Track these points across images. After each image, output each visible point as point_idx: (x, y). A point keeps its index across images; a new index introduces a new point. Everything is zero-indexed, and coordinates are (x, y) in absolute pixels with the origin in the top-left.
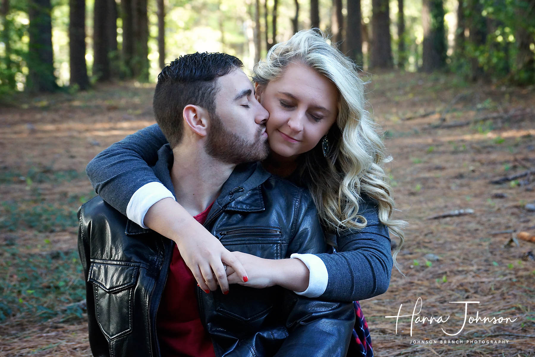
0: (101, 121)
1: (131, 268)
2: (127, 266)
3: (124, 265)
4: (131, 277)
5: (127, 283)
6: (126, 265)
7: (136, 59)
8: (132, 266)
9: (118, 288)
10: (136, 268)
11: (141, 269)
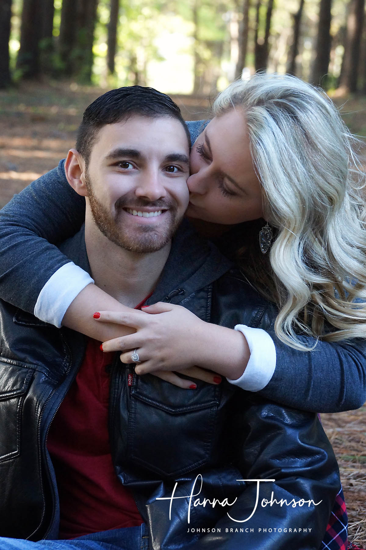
0: (22, 136)
1: (24, 370)
2: (20, 367)
3: (16, 365)
4: (22, 383)
5: (17, 390)
6: (18, 366)
7: (76, 52)
8: (27, 368)
9: (5, 395)
10: (30, 370)
11: (36, 372)
